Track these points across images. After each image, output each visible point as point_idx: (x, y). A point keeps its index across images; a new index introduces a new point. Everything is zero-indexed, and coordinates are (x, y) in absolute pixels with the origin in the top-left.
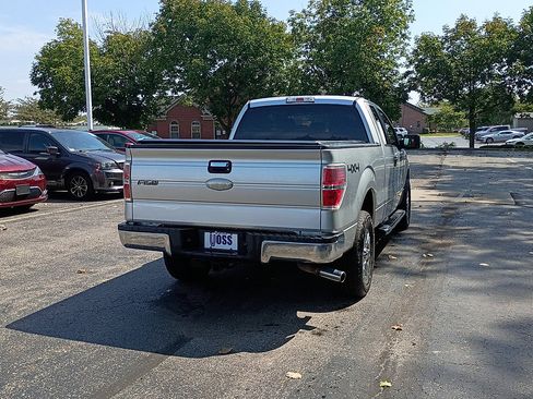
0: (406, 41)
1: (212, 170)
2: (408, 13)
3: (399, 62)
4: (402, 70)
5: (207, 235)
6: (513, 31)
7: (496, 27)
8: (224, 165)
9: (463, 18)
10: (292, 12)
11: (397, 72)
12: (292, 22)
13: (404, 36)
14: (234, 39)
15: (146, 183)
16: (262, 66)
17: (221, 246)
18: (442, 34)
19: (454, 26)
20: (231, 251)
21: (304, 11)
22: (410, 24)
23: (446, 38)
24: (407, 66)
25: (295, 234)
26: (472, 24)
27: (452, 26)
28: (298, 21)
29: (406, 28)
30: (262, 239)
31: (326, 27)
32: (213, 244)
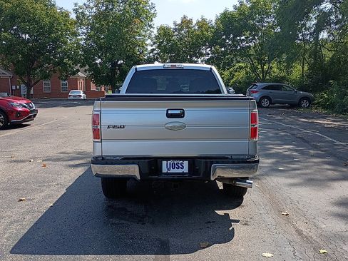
0: (152, 30)
1: (169, 116)
2: (152, 12)
3: (147, 42)
4: (150, 48)
5: (164, 163)
6: (213, 28)
7: (203, 24)
8: (178, 112)
9: (185, 17)
10: (76, 4)
11: (147, 49)
12: (76, 11)
13: (150, 26)
14: (34, 20)
15: (115, 127)
16: (55, 41)
17: (176, 171)
18: (173, 26)
19: (180, 22)
20: (183, 173)
21: (85, 5)
22: (154, 19)
23: (175, 29)
24: (152, 46)
25: (227, 158)
26: (190, 22)
27: (179, 22)
28: (80, 11)
29: (152, 21)
30: (212, 163)
31: (101, 16)
32: (169, 169)
